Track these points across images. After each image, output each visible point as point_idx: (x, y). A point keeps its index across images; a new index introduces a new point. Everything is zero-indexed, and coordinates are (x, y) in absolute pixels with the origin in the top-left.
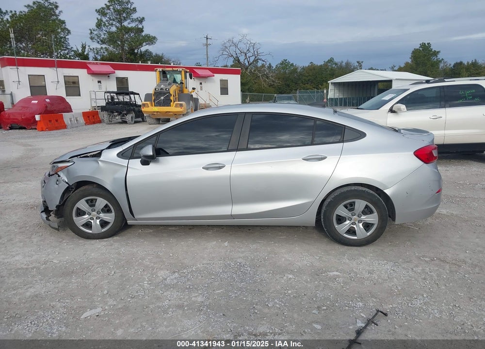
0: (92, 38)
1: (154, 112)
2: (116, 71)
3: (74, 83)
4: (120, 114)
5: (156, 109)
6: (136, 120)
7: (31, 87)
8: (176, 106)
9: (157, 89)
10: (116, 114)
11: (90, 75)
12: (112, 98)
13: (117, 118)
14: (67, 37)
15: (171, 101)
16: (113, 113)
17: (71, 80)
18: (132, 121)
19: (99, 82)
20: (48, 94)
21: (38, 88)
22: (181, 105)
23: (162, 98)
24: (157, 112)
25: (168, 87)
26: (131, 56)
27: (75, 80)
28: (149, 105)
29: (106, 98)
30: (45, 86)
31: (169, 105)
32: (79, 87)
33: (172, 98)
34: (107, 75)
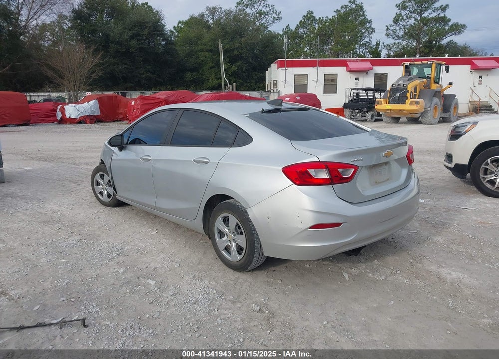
0: (387, 35)
1: (388, 110)
2: (374, 67)
3: (332, 80)
4: (361, 111)
5: (389, 107)
6: (376, 118)
7: (295, 85)
8: (411, 104)
9: (394, 86)
10: (358, 111)
11: (348, 72)
12: (358, 95)
13: (358, 115)
14: (370, 36)
15: (407, 98)
16: (355, 110)
17: (331, 77)
18: (372, 118)
19: (357, 79)
20: (308, 92)
21: (300, 86)
22: (417, 103)
23: (398, 95)
24: (391, 110)
25: (407, 83)
26: (425, 49)
27: (334, 77)
28: (383, 102)
29: (352, 95)
30: (307, 85)
31: (404, 103)
32: (337, 84)
33: (408, 95)
34: (366, 71)
